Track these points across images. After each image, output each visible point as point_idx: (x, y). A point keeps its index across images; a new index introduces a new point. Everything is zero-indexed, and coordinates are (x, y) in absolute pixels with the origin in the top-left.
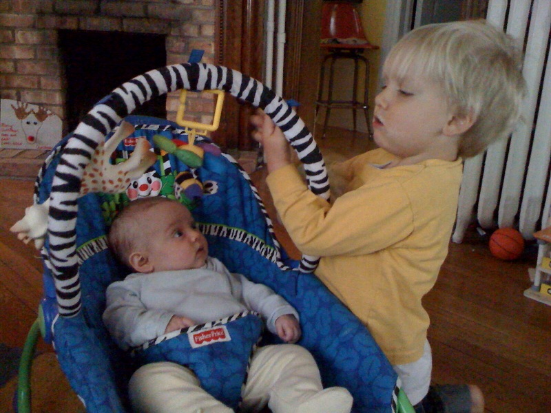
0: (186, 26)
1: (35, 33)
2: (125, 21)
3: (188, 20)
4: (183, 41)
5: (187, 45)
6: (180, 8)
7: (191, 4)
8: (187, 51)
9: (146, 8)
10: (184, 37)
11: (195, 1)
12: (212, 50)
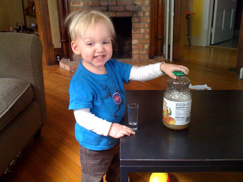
0: (139, 13)
2: (117, 13)
3: (140, 11)
4: (138, 18)
5: (139, 20)
6: (137, 7)
7: (141, 5)
8: (139, 22)
9: (125, 7)
10: (138, 17)
11: (142, 3)
12: (149, 21)
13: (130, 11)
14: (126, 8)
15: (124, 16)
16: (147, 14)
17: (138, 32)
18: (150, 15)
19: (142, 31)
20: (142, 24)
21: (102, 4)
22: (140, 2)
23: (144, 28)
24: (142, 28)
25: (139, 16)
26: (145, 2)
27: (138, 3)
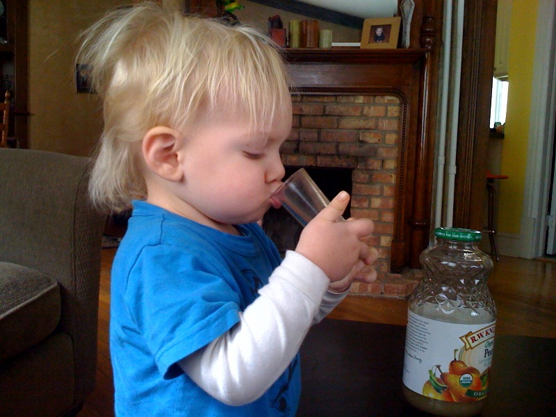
0: (371, 161)
2: (319, 158)
3: (373, 156)
4: (368, 173)
5: (371, 176)
7: (376, 143)
8: (371, 181)
10: (368, 170)
11: (379, 140)
12: (393, 180)
13: (348, 156)
14: (341, 147)
15: (334, 165)
16: (391, 165)
17: (365, 204)
18: (396, 168)
19: (377, 202)
20: (378, 187)
22: (374, 137)
23: (381, 196)
24: (377, 197)
25: (370, 168)
26: (387, 136)
27: (371, 139)
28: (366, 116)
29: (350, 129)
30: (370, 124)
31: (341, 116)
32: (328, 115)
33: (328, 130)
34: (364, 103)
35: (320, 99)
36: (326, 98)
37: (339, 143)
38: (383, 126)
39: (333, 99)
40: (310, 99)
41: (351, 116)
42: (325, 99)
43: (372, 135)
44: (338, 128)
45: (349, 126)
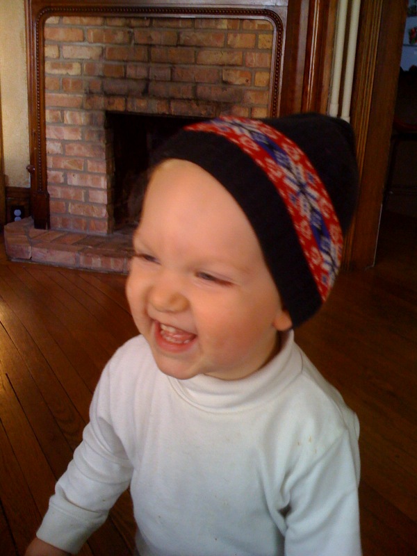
0: (235, 108)
1: (83, 114)
3: (239, 102)
6: (230, 90)
7: (243, 85)
9: (195, 89)
11: (247, 81)
13: (208, 102)
14: (200, 90)
15: (190, 114)
21: (131, 72)
22: (241, 76)
26: (257, 75)
27: (237, 79)
28: (230, 47)
29: (211, 65)
30: (236, 58)
31: (200, 47)
32: (183, 46)
33: (184, 66)
34: (228, 29)
35: (174, 24)
36: (180, 22)
37: (197, 83)
38: (252, 61)
39: (189, 24)
40: (161, 23)
41: (212, 47)
42: (180, 24)
43: (238, 73)
44: (195, 63)
45: (210, 61)
